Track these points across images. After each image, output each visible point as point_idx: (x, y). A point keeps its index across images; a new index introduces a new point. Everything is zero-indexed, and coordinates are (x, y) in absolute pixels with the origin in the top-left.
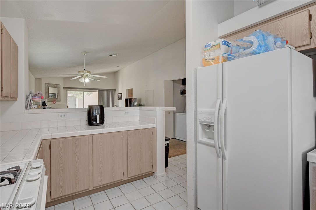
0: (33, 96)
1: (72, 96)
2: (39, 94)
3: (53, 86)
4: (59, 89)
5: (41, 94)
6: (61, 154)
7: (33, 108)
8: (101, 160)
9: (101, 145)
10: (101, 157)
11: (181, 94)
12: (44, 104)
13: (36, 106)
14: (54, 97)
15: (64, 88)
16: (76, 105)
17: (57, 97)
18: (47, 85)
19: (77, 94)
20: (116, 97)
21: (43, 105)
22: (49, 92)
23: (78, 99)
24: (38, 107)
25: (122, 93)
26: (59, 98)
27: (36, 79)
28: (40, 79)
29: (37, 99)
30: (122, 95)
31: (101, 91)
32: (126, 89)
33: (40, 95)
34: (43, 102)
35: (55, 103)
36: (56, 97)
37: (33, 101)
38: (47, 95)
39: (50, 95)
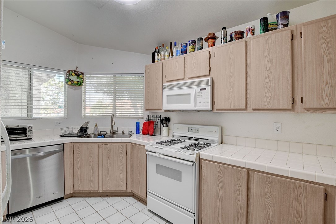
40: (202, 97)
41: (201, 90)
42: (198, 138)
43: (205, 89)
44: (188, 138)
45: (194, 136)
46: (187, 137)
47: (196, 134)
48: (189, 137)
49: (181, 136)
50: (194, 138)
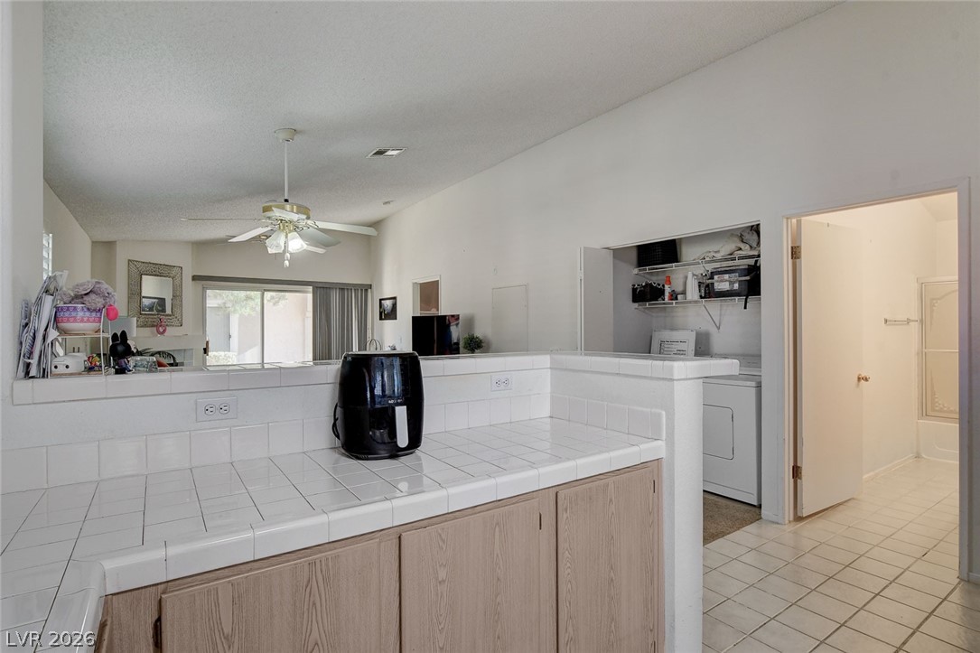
0: (61, 305)
1: (218, 308)
2: (93, 296)
3: (158, 270)
4: (177, 282)
5: (106, 296)
7: (61, 369)
11: (635, 300)
12: (120, 348)
13: (77, 361)
14: (158, 311)
15: (195, 278)
16: (230, 336)
17: (168, 311)
18: (133, 268)
19: (236, 302)
20: (373, 311)
21: (113, 351)
22: (143, 295)
23: (237, 315)
24: (88, 364)
25: (395, 298)
26: (178, 315)
27: (94, 243)
28: (110, 245)
29: (82, 321)
30: (394, 306)
31: (322, 291)
32: (411, 285)
33: (97, 301)
34: (115, 337)
35: (164, 331)
36: (164, 310)
37: (63, 332)
38: (137, 305)
39: (146, 302)
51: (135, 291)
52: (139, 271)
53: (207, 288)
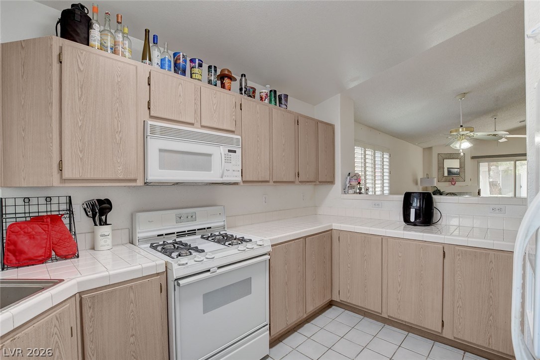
3: (452, 156)
4: (462, 161)
6: (349, 251)
8: (399, 280)
9: (400, 257)
10: (400, 276)
15: (473, 158)
18: (440, 157)
22: (445, 167)
26: (462, 175)
27: (424, 149)
28: (430, 148)
35: (455, 183)
38: (442, 172)
40: (230, 162)
41: (229, 151)
42: (195, 230)
43: (235, 152)
44: (176, 235)
45: (186, 229)
46: (174, 233)
47: (194, 223)
48: (177, 233)
49: (158, 236)
50: (188, 231)
51: (441, 167)
52: (443, 158)
53: (480, 162)
